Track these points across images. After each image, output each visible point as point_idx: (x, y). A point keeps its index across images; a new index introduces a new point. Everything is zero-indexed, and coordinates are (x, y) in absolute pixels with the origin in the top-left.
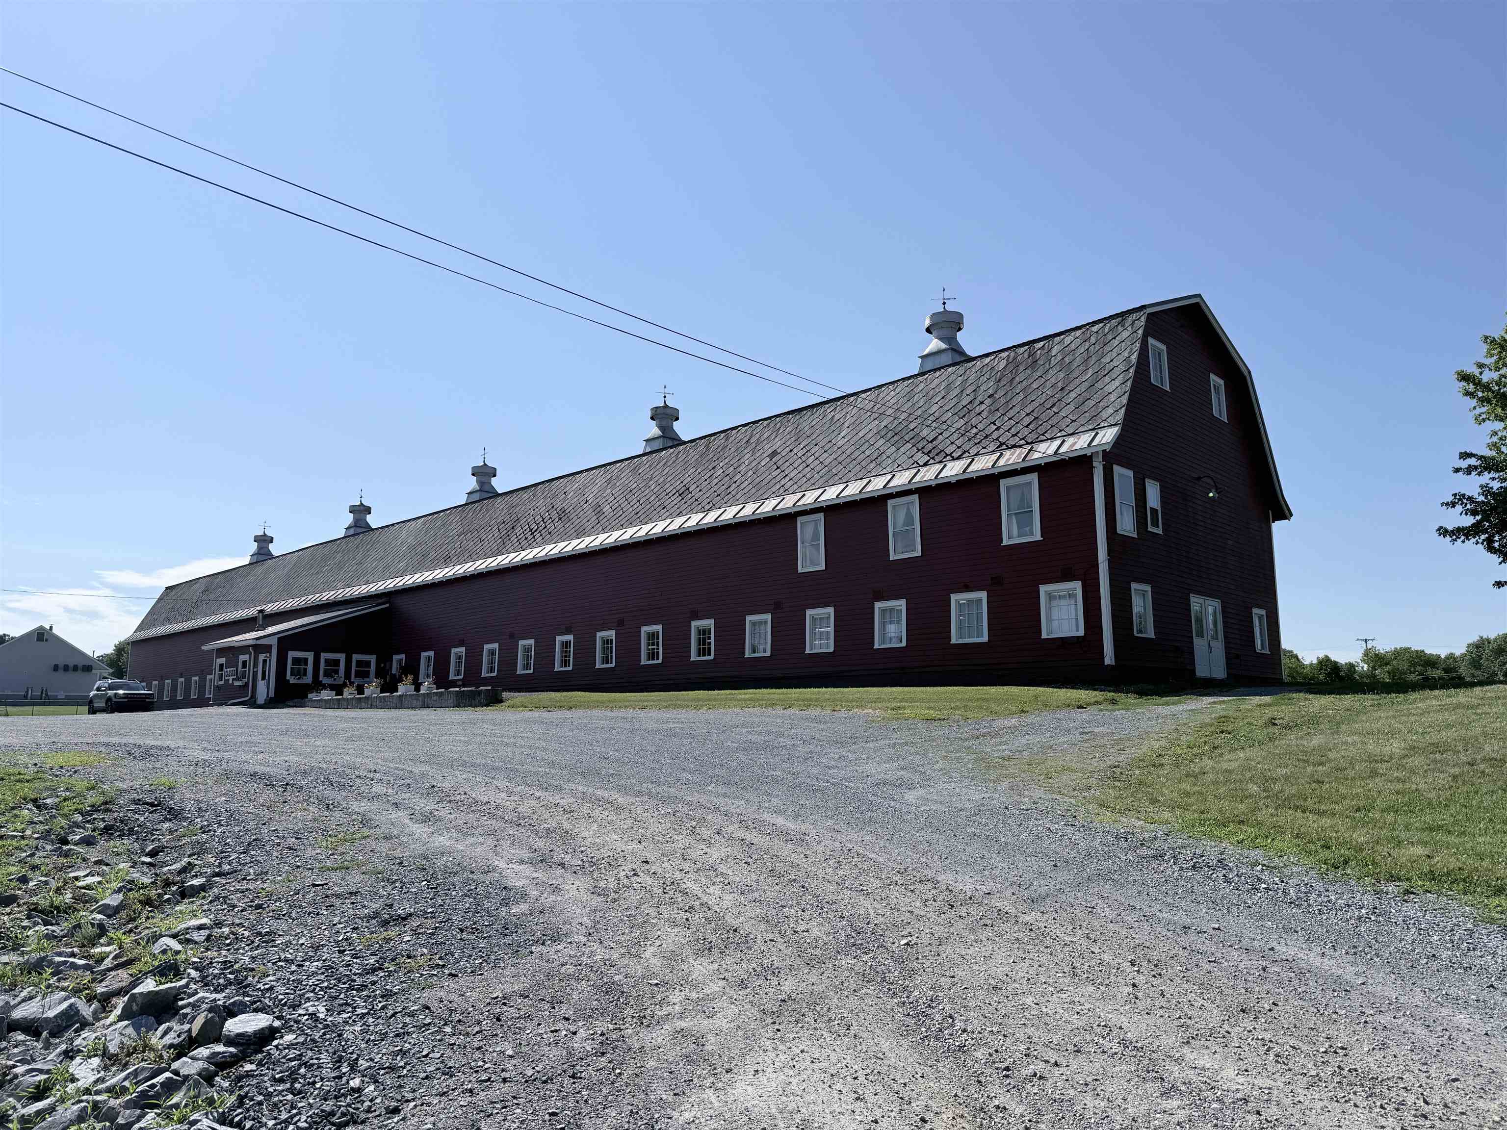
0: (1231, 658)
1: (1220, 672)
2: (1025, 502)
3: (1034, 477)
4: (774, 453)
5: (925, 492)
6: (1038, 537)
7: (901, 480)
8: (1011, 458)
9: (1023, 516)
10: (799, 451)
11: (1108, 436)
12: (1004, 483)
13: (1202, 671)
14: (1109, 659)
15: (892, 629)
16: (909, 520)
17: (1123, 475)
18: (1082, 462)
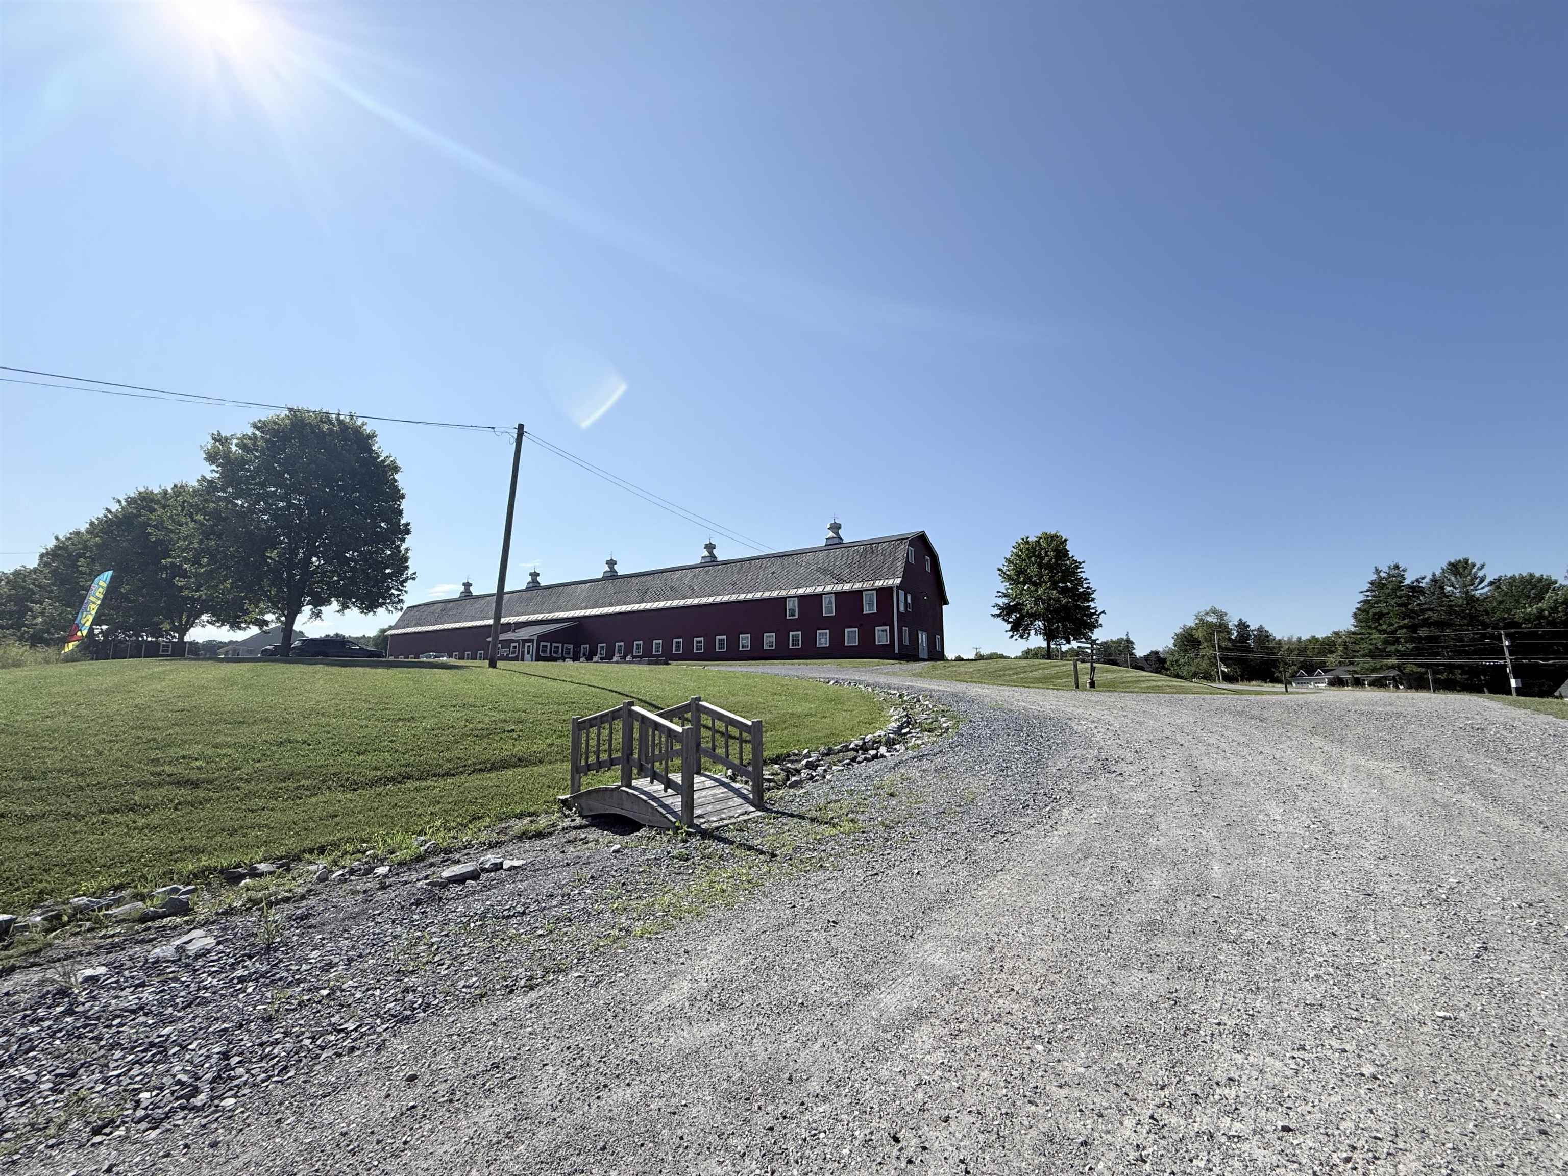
0: (929, 651)
1: (926, 657)
2: (871, 599)
3: (875, 592)
4: (773, 573)
5: (837, 594)
6: (875, 611)
7: (829, 588)
8: (867, 585)
9: (870, 605)
10: (785, 573)
11: (898, 581)
12: (864, 593)
13: (921, 656)
14: (897, 651)
15: (823, 640)
16: (830, 602)
17: (902, 593)
18: (890, 589)
